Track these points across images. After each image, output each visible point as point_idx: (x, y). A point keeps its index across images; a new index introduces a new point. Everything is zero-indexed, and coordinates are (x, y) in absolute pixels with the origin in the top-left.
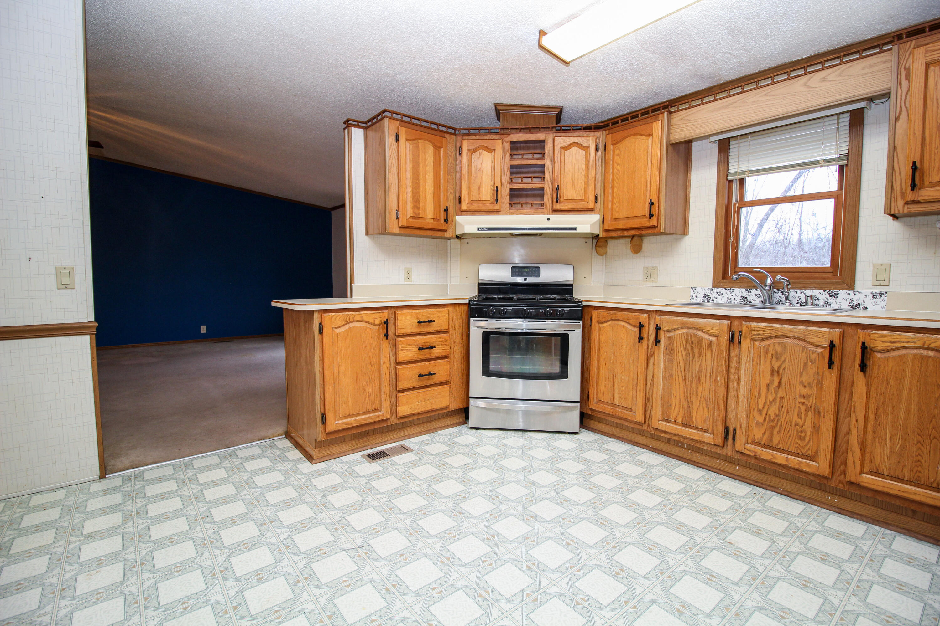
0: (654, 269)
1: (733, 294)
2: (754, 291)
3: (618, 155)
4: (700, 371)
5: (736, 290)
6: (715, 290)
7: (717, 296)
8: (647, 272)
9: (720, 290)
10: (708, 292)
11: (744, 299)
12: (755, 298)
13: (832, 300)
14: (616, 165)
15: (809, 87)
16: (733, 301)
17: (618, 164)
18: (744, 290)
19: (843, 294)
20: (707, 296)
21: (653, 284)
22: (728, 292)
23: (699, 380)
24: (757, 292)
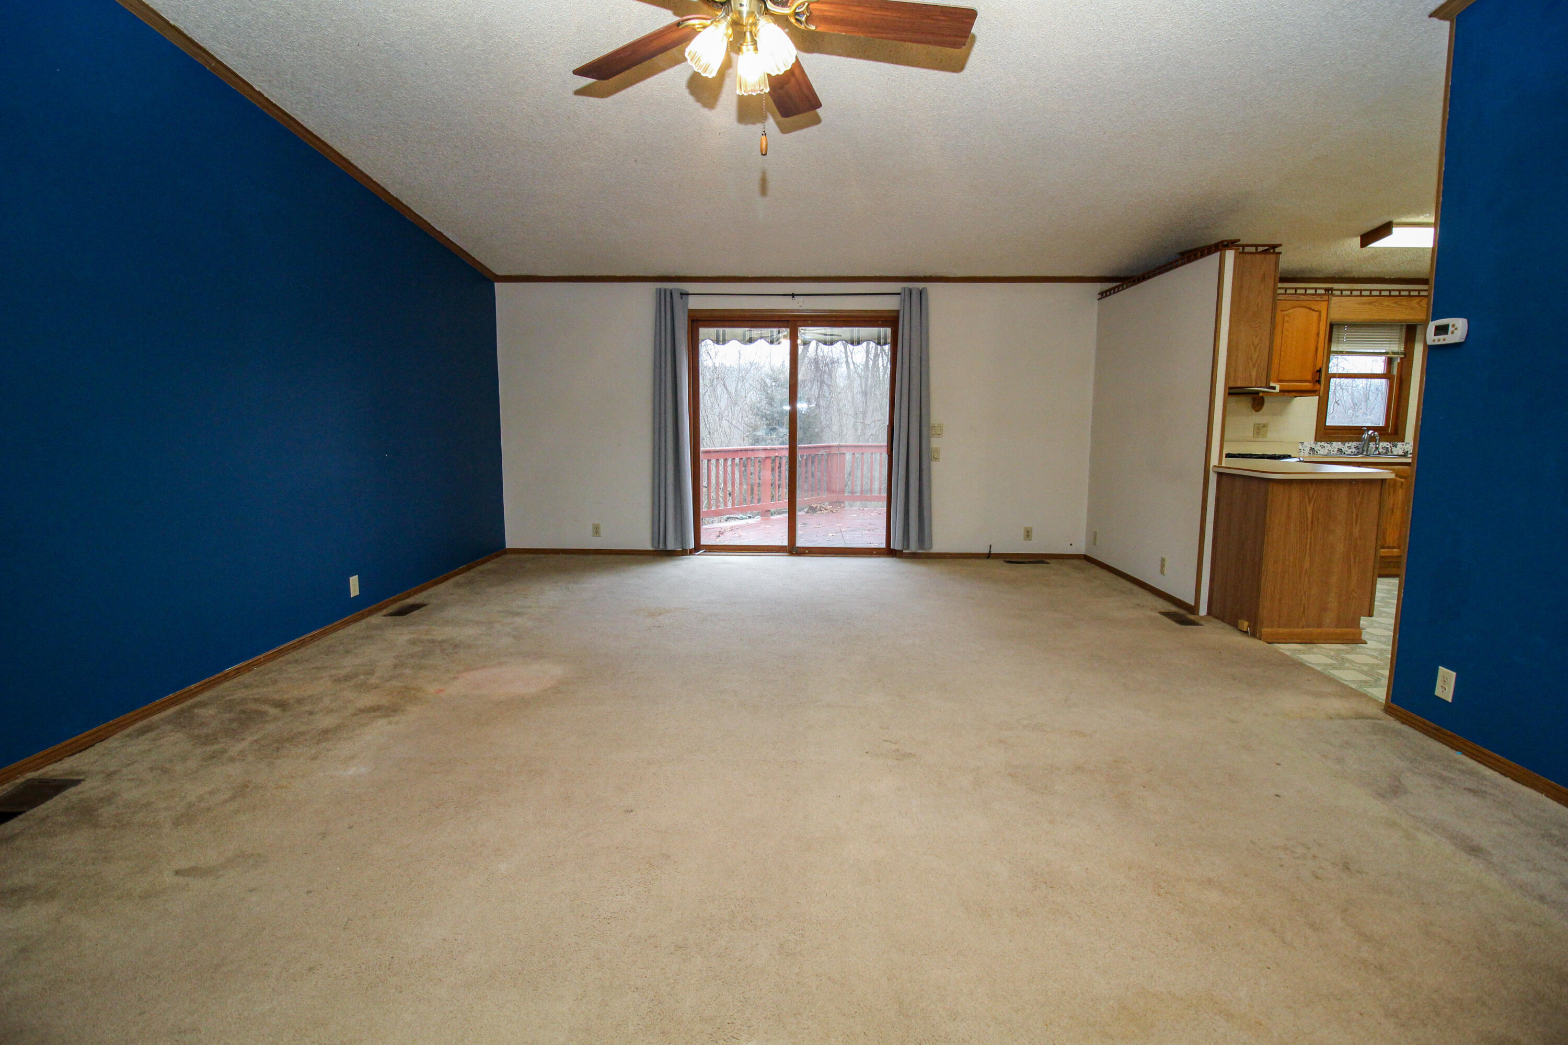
0: (1265, 426)
1: (1333, 447)
2: (1347, 444)
3: (1287, 322)
4: (1394, 505)
5: (1334, 443)
6: (1319, 444)
7: (1320, 448)
8: (1258, 428)
9: (1323, 443)
10: (1313, 446)
11: (1340, 450)
12: (1347, 449)
13: (1394, 449)
14: (1284, 330)
15: (1420, 306)
16: (1332, 453)
17: (1287, 330)
18: (1340, 443)
19: (1400, 444)
20: (1312, 449)
21: (1263, 439)
22: (1329, 445)
23: (1393, 511)
24: (1349, 445)
